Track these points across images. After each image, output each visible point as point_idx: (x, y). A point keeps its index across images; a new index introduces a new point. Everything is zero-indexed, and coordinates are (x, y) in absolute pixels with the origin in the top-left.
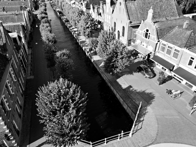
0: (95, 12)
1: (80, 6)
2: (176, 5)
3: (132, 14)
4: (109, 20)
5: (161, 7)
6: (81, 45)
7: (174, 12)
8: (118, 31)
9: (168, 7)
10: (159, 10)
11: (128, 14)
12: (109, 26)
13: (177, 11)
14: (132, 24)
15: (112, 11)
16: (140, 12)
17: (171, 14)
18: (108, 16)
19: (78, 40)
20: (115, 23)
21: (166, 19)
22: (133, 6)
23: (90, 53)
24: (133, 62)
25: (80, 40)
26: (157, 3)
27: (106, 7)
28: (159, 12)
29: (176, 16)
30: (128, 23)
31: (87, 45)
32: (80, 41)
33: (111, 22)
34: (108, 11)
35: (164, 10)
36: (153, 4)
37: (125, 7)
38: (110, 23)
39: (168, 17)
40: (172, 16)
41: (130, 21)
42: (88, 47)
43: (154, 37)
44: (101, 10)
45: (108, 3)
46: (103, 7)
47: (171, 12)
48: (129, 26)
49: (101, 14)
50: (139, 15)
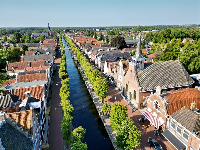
0: (109, 69)
1: (96, 58)
2: (184, 71)
3: (143, 81)
4: (122, 80)
5: (170, 74)
6: (95, 103)
7: (183, 78)
8: (130, 92)
9: (176, 74)
10: (168, 77)
11: (139, 81)
12: (121, 85)
13: (186, 78)
14: (143, 90)
15: (124, 73)
16: (150, 80)
17: (180, 80)
18: (120, 76)
19: (93, 97)
20: (127, 85)
21: (176, 85)
22: (143, 74)
23: (103, 115)
24: (145, 132)
25: (95, 96)
26: (166, 70)
27: (119, 69)
28: (168, 79)
29: (185, 82)
30: (139, 90)
31: (100, 104)
32: (95, 98)
33: (124, 82)
34: (120, 72)
35: (173, 77)
36: (162, 72)
37: (136, 76)
38: (122, 82)
39: (178, 83)
40: (181, 82)
41: (140, 88)
42: (101, 107)
43: (163, 111)
44: (114, 69)
45: (121, 66)
46: (116, 67)
47: (180, 78)
48: (140, 92)
49: (115, 72)
50: (149, 82)
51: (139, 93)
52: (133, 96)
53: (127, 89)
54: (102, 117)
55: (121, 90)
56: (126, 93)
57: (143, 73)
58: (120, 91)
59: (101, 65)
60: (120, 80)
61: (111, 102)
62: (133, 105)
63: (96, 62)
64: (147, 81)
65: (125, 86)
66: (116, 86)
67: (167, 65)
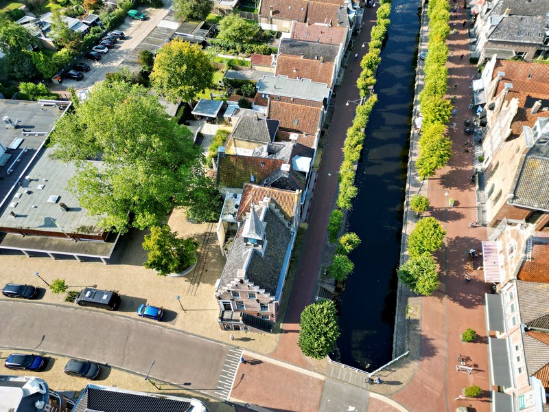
0: (493, 84)
1: (484, 13)
6: (409, 172)
8: (494, 185)
14: (516, 201)
15: (507, 135)
18: (499, 131)
19: (411, 154)
20: (498, 165)
22: (541, 167)
25: (415, 155)
27: (506, 112)
30: (508, 197)
31: (416, 181)
32: (414, 158)
33: (496, 152)
34: (503, 123)
37: (519, 166)
38: (494, 148)
41: (513, 195)
42: (415, 189)
44: (500, 98)
46: (504, 99)
48: (506, 202)
49: (495, 110)
51: (504, 203)
52: (494, 195)
53: (493, 172)
54: (406, 212)
55: (485, 161)
56: (488, 180)
57: (543, 166)
58: (481, 160)
59: (485, 46)
60: (494, 139)
61: (441, 184)
62: (484, 212)
63: (479, 22)
65: (494, 164)
66: (480, 142)
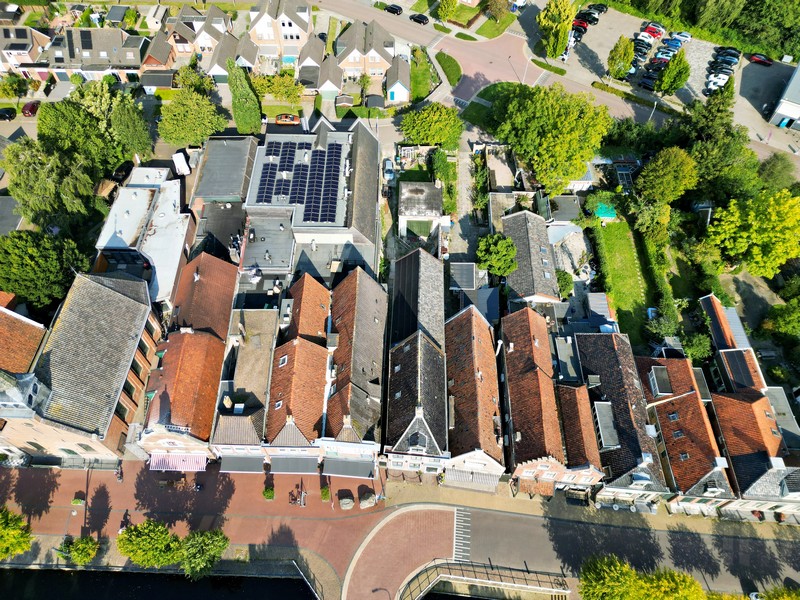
3: (80, 416)
5: (101, 330)
7: (127, 308)
9: (110, 314)
10: (105, 341)
11: (74, 427)
16: (86, 394)
17: (128, 317)
22: (61, 402)
26: (86, 333)
28: (110, 346)
30: (95, 440)
35: (111, 329)
36: (85, 346)
39: (130, 329)
40: (133, 319)
41: (93, 434)
42: (42, 555)
43: (195, 444)
47: (124, 315)
48: (101, 441)
50: (92, 400)
52: (79, 450)
54: (86, 567)
55: (8, 454)
57: (60, 400)
61: (40, 516)
62: (98, 461)
64: (87, 403)
65: (26, 446)
67: (74, 317)
